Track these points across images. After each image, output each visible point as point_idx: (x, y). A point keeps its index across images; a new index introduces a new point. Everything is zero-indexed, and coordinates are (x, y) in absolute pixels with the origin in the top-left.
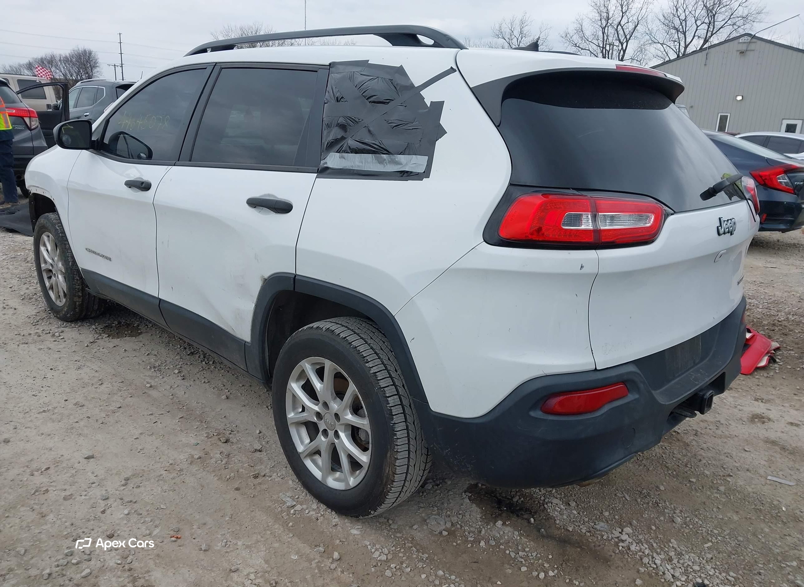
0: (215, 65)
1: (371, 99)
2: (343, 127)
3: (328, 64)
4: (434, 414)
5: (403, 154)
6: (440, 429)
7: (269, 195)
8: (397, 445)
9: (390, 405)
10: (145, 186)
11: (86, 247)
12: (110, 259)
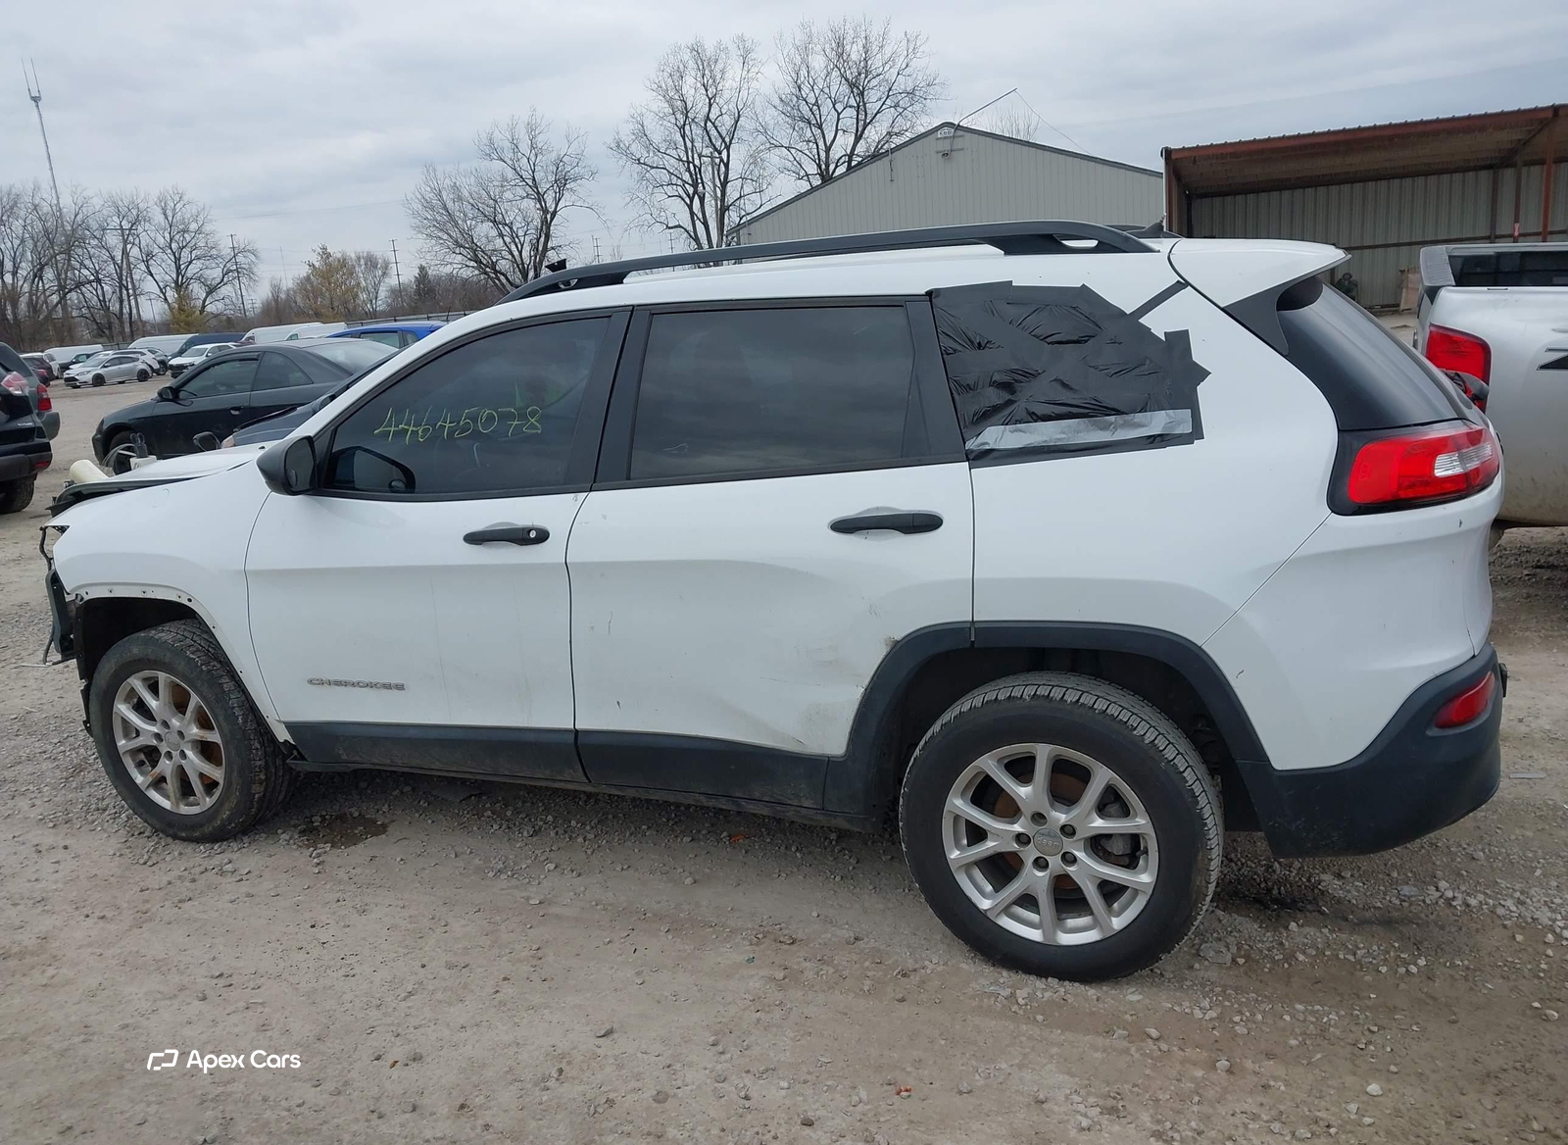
0: (632, 311)
1: (1049, 340)
2: (1007, 387)
3: (923, 292)
4: (1281, 774)
5: (1146, 411)
6: (1290, 793)
7: (877, 509)
8: (1210, 839)
9: (1190, 783)
10: (529, 537)
11: (310, 677)
12: (400, 687)
